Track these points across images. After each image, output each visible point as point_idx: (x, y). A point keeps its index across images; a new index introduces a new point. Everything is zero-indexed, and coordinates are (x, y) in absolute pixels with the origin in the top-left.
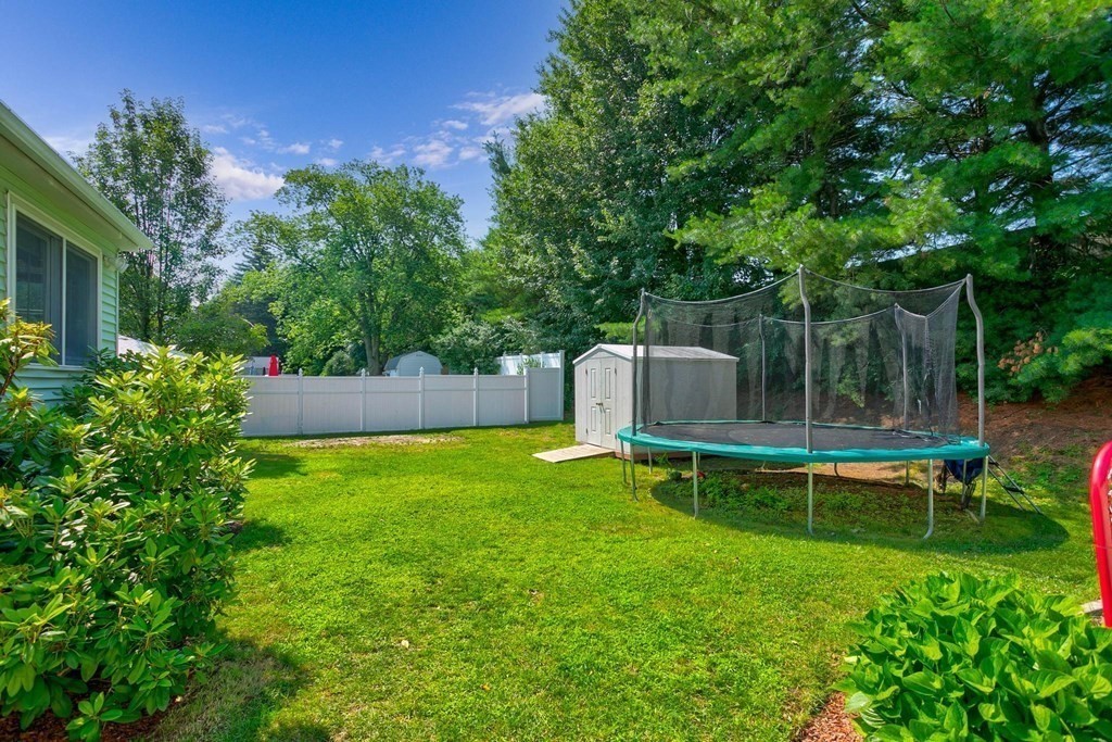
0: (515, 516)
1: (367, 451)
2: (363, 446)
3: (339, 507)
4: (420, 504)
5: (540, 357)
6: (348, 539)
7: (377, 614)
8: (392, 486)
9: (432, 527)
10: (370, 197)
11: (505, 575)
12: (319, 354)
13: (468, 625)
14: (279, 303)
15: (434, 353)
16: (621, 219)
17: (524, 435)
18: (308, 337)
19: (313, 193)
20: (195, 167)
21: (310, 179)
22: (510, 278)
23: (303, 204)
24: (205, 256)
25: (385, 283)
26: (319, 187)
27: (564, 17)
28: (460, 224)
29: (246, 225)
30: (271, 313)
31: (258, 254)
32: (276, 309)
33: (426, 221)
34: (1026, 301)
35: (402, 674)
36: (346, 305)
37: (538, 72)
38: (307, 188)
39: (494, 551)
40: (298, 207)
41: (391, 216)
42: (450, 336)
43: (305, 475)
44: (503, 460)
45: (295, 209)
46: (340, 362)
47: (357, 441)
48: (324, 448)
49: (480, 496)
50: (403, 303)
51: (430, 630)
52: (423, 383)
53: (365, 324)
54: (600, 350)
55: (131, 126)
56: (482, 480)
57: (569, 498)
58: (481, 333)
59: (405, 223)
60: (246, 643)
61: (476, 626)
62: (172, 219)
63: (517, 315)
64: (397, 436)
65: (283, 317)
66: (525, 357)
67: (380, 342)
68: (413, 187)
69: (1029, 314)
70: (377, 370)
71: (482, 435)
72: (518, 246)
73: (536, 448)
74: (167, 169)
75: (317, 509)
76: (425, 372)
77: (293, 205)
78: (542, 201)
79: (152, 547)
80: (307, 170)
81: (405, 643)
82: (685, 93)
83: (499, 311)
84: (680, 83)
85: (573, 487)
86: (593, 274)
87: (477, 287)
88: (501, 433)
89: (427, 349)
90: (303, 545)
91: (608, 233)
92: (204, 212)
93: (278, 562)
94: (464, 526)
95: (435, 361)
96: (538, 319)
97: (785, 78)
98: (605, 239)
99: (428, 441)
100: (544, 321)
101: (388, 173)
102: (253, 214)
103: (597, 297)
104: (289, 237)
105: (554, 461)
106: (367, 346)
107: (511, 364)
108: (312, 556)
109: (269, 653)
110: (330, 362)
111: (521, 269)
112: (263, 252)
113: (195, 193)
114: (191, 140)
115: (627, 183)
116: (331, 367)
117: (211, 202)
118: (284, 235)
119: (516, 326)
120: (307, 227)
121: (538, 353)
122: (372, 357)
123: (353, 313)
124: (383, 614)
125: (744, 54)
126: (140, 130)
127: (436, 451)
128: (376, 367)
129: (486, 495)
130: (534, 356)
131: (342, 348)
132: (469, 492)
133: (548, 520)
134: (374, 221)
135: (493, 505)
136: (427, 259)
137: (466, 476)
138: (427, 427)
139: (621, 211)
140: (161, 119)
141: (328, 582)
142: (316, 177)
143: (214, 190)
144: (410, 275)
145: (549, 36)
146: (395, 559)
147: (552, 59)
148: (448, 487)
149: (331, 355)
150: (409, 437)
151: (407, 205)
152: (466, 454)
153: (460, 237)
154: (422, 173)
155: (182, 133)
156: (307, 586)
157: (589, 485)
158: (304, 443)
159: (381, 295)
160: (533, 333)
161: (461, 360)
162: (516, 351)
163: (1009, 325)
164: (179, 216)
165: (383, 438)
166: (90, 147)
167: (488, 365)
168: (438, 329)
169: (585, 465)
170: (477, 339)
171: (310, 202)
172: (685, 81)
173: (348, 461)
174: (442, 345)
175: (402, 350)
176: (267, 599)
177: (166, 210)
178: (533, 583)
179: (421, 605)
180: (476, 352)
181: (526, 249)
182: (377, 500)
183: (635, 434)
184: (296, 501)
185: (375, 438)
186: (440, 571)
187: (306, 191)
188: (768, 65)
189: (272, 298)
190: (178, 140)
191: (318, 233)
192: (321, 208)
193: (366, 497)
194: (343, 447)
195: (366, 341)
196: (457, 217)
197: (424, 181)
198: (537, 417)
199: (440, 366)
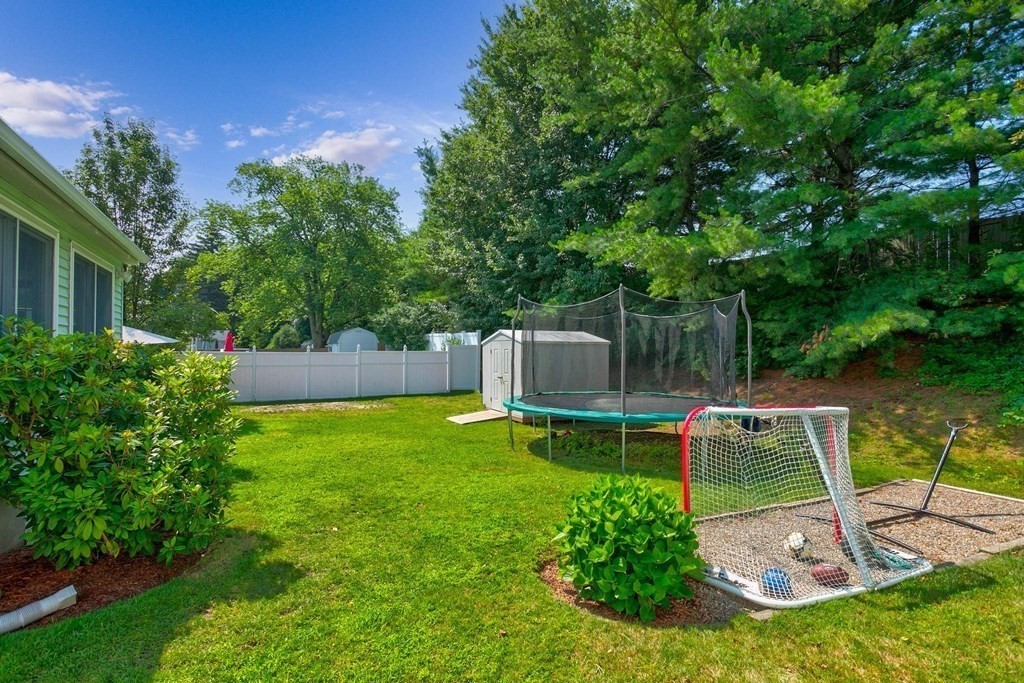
0: (421, 461)
1: (311, 415)
2: (308, 411)
3: (290, 456)
4: (352, 454)
5: (461, 335)
6: (298, 476)
7: (318, 516)
8: (331, 442)
9: (359, 469)
10: (315, 191)
11: (405, 496)
12: (268, 327)
13: (375, 521)
14: (231, 282)
15: (371, 329)
16: (526, 222)
17: (444, 402)
18: (257, 313)
19: (263, 185)
20: (165, 177)
21: (260, 172)
22: (436, 268)
23: (253, 194)
24: (173, 251)
25: (328, 266)
26: (268, 178)
27: (484, 46)
28: (395, 214)
29: (201, 213)
30: (223, 290)
31: (211, 236)
32: (228, 287)
33: (366, 212)
34: (826, 300)
35: (332, 543)
36: (291, 284)
37: (462, 90)
38: (258, 179)
39: (400, 483)
40: (249, 196)
41: (333, 206)
42: (385, 315)
43: (262, 433)
44: (421, 422)
45: (247, 198)
46: (286, 334)
47: (303, 407)
48: (275, 412)
49: (397, 448)
50: (344, 283)
51: (350, 523)
52: (360, 358)
53: (309, 301)
54: (501, 334)
55: (110, 142)
56: (400, 438)
57: (463, 449)
58: (412, 312)
59: (346, 212)
60: (237, 530)
61: (379, 521)
62: (145, 219)
63: (443, 298)
64: (337, 403)
65: (235, 294)
66: (449, 335)
67: (323, 319)
68: (353, 181)
69: (827, 310)
70: (320, 343)
71: (409, 402)
72: (443, 239)
73: (451, 413)
74: (141, 177)
75: (273, 458)
76: (362, 349)
77: (245, 194)
78: (463, 202)
79: (195, 464)
80: (258, 165)
81: (335, 529)
82: (576, 124)
83: (428, 294)
84: (570, 116)
85: (470, 442)
86: (504, 267)
87: (409, 273)
88: (425, 400)
89: (365, 324)
90: (266, 481)
91: (515, 234)
92: (172, 215)
93: (250, 490)
94: (382, 468)
95: (372, 337)
96: (460, 303)
97: (646, 123)
98: (514, 239)
99: (363, 407)
100: (466, 304)
101: (331, 168)
102: (208, 203)
103: (509, 286)
104: (241, 222)
105: (461, 423)
106: (311, 322)
107: (437, 341)
108: (273, 486)
109: (252, 533)
110: (277, 334)
111: (445, 260)
112: (217, 236)
113: (164, 198)
114: (161, 154)
115: (531, 192)
116: (278, 339)
117: (178, 205)
118: (235, 221)
119: (441, 309)
120: (257, 215)
121: (459, 331)
122: (316, 332)
123: (298, 291)
124: (322, 516)
125: (619, 99)
126: (118, 144)
127: (368, 415)
128: (319, 341)
129: (402, 448)
130: (456, 334)
131: (289, 323)
132: (390, 446)
133: (443, 464)
134: (318, 210)
135: (405, 455)
136: (366, 245)
137: (390, 434)
138: (363, 395)
139: (526, 216)
140: (136, 137)
141: (285, 500)
142: (266, 170)
143: (181, 196)
144: (350, 259)
145: (469, 64)
146: (330, 488)
147: (473, 80)
148: (374, 442)
149: (278, 329)
150: (347, 404)
151: (348, 198)
152: (392, 418)
153: (396, 225)
154: (361, 168)
155: (154, 148)
156: (272, 502)
157: (482, 441)
158: (258, 409)
159: (325, 277)
160: (455, 314)
161: (395, 337)
162: (441, 329)
163: (811, 318)
164: (151, 217)
165: (324, 405)
166: (77, 161)
167: (418, 341)
168: (376, 308)
169: (486, 426)
170: (409, 318)
171: (260, 191)
172: (575, 115)
173: (296, 423)
174: (378, 323)
175: (341, 327)
176: (246, 509)
177: (139, 212)
178: (421, 500)
179: (346, 511)
180: (408, 329)
181: (450, 244)
182: (319, 451)
183: (513, 402)
184: (257, 452)
185: (318, 405)
186: (361, 493)
187: (256, 182)
188: (633, 111)
189: (224, 278)
190: (150, 154)
191: (267, 219)
192: (270, 198)
193: (311, 449)
194: (292, 412)
195: (310, 318)
196: (393, 207)
197: (363, 175)
198: (457, 387)
199: (376, 341)
